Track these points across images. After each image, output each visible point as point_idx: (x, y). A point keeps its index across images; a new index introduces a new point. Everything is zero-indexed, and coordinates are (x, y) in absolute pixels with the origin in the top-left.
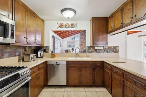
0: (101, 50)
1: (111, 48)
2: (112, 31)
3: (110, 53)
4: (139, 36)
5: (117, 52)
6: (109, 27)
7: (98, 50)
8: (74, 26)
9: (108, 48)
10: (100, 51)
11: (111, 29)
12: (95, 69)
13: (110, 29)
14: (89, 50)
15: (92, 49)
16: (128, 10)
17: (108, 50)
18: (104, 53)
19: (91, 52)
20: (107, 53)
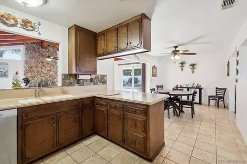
0: (86, 80)
1: (98, 77)
2: (103, 55)
3: (97, 84)
4: (119, 65)
5: (104, 83)
6: (99, 47)
7: (81, 81)
8: (31, 27)
9: (95, 77)
10: (85, 83)
11: (102, 50)
12: (83, 110)
13: (100, 51)
14: (67, 81)
15: (72, 80)
16: (124, 34)
17: (96, 81)
18: (90, 85)
19: (71, 84)
20: (94, 84)
